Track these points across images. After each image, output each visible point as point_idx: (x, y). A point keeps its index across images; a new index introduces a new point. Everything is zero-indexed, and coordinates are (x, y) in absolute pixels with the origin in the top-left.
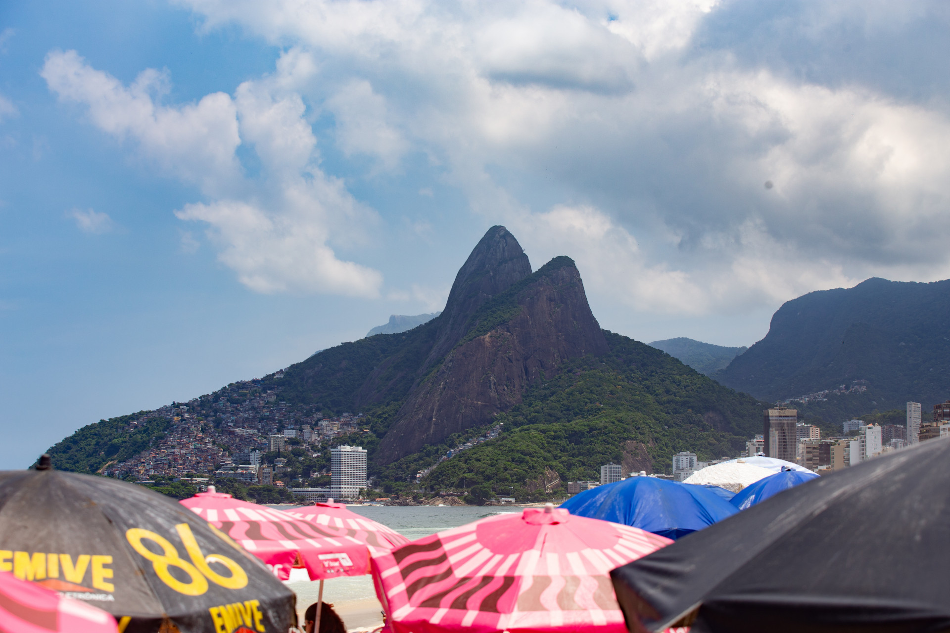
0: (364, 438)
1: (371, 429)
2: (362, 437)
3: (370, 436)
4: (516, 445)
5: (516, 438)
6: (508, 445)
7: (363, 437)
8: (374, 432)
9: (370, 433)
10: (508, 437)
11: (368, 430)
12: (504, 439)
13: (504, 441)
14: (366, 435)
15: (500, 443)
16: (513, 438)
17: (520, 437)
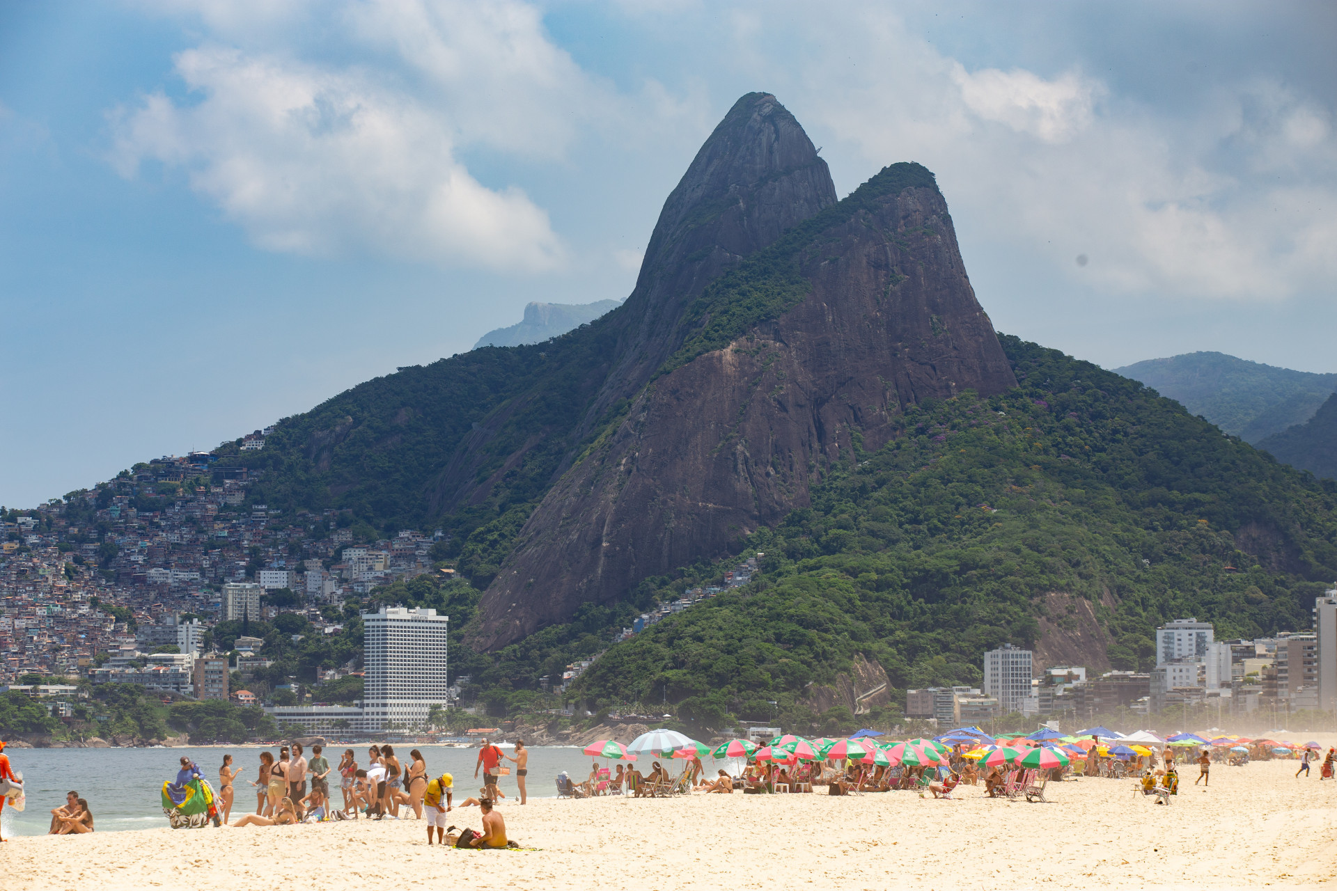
0: (444, 588)
1: (459, 569)
2: (438, 587)
3: (457, 584)
4: (788, 603)
5: (786, 587)
6: (768, 604)
7: (442, 585)
8: (468, 574)
9: (457, 578)
10: (770, 584)
11: (452, 571)
12: (758, 589)
13: (761, 595)
14: (448, 581)
15: (749, 598)
16: (781, 587)
17: (797, 585)
